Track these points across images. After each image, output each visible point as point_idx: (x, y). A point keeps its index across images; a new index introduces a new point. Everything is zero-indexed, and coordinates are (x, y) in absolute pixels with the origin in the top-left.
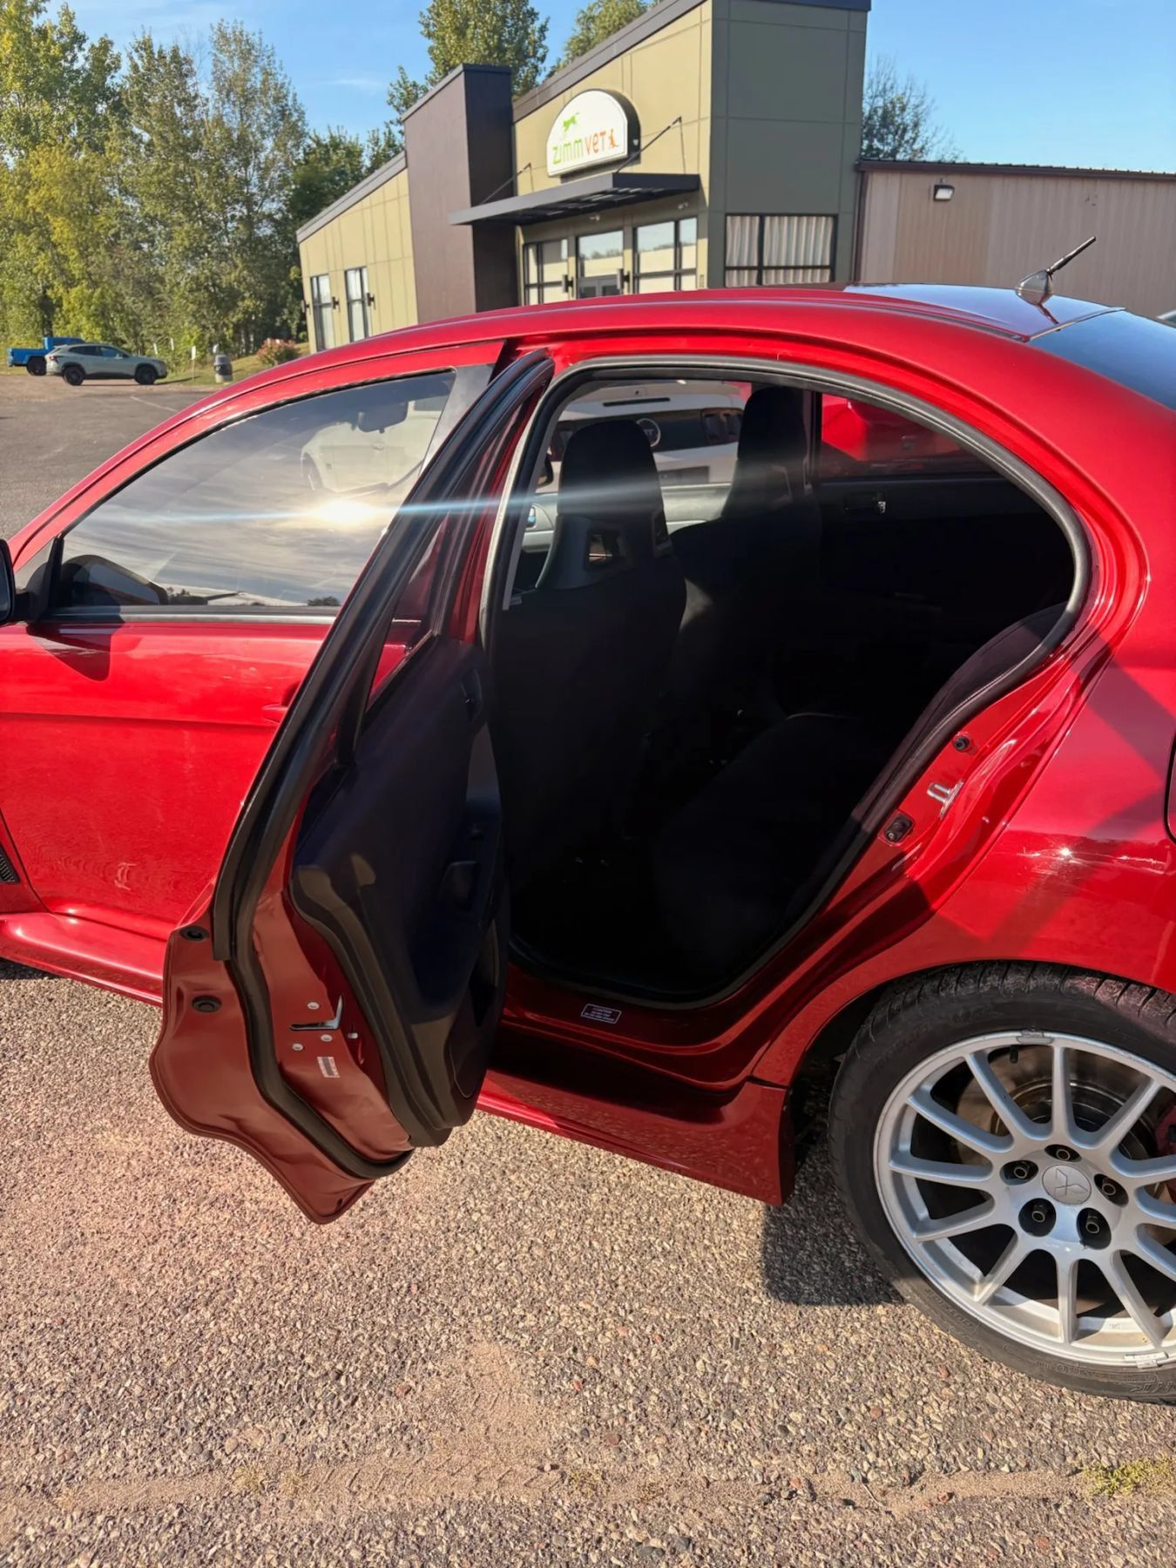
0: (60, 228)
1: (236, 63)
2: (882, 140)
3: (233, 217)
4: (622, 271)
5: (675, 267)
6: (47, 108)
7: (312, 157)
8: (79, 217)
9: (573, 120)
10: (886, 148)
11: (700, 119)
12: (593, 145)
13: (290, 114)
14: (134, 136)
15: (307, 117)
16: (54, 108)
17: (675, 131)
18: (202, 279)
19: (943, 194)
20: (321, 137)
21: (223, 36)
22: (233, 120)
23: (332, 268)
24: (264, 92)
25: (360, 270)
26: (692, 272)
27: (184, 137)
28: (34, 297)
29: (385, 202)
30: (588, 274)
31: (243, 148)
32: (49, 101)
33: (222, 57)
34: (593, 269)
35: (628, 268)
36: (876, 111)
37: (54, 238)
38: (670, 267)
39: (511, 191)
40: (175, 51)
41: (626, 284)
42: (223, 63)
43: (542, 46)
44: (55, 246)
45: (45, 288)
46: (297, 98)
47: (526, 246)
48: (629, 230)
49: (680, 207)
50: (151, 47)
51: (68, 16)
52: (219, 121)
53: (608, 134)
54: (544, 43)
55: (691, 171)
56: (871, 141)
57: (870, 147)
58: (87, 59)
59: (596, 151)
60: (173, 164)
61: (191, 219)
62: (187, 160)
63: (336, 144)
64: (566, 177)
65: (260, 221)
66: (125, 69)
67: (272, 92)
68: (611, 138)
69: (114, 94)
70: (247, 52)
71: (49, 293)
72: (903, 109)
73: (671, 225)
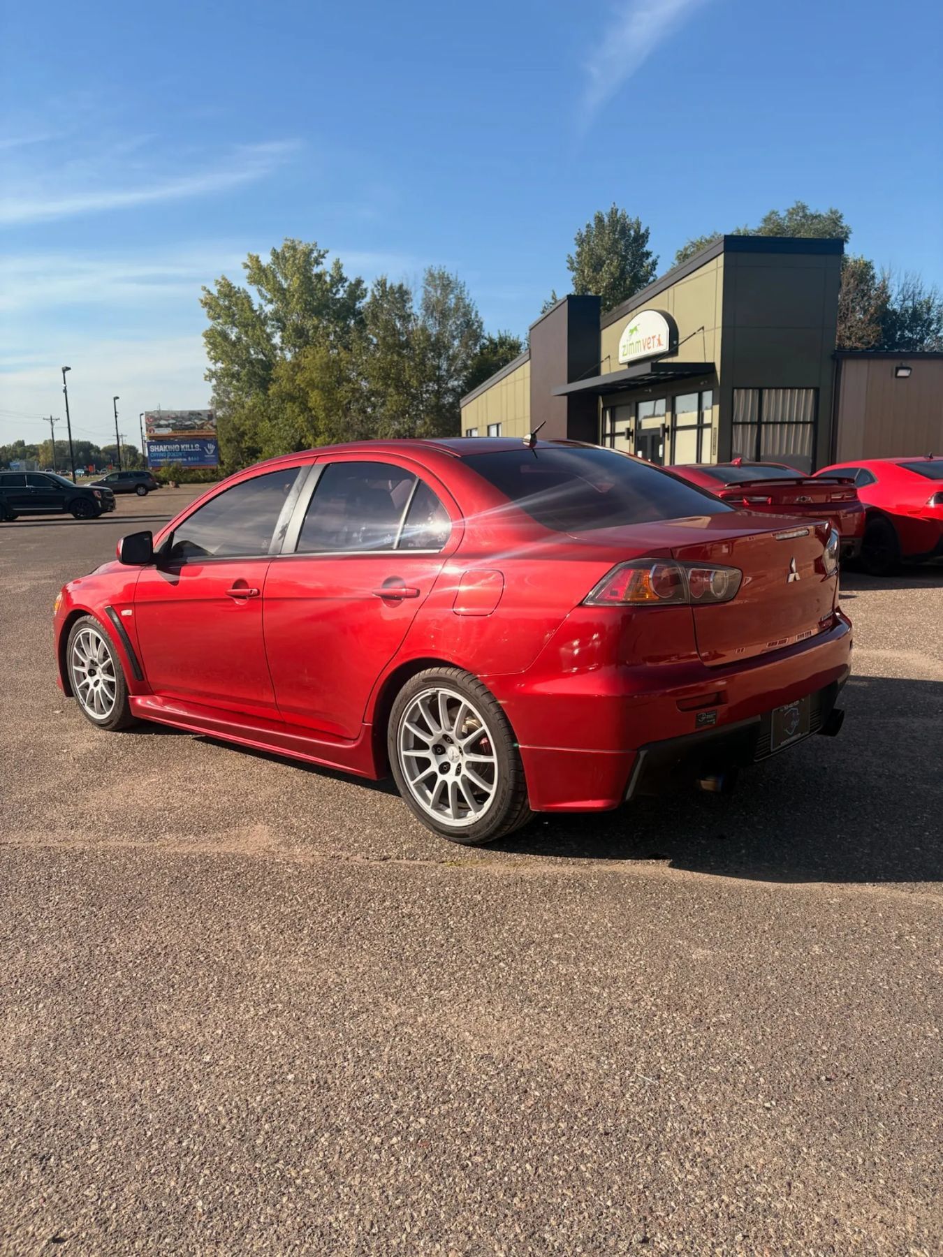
0: (315, 398)
1: (439, 292)
2: (911, 331)
3: (427, 391)
4: (664, 425)
5: (699, 422)
6: (316, 322)
7: (485, 351)
8: (328, 391)
9: (636, 329)
10: (915, 337)
11: (715, 328)
12: (647, 344)
13: (473, 324)
14: (368, 339)
15: (484, 326)
16: (321, 322)
17: (699, 336)
18: (402, 431)
19: (902, 373)
20: (493, 337)
21: (432, 275)
22: (434, 330)
23: (480, 424)
24: (457, 309)
25: (498, 425)
26: (709, 426)
27: (399, 340)
28: (293, 443)
29: (515, 381)
30: (643, 428)
31: (438, 347)
32: (317, 318)
33: (430, 289)
34: (648, 424)
35: (668, 423)
36: (907, 311)
37: (310, 405)
38: (695, 422)
39: (597, 372)
40: (401, 287)
41: (666, 434)
42: (430, 292)
43: (652, 275)
44: (310, 410)
45: (302, 437)
46: (479, 314)
47: (604, 409)
48: (670, 399)
49: (702, 383)
50: (385, 284)
51: (338, 267)
52: (424, 329)
53: (657, 337)
54: (654, 273)
55: (709, 360)
56: (904, 332)
57: (902, 336)
58: (345, 291)
59: (649, 348)
60: (389, 357)
61: (399, 394)
62: (399, 354)
63: (503, 342)
64: (632, 364)
65: (445, 393)
66: (368, 299)
67: (462, 310)
68: (659, 340)
69: (360, 313)
70: (446, 285)
71: (303, 441)
72: (929, 309)
73: (695, 396)
